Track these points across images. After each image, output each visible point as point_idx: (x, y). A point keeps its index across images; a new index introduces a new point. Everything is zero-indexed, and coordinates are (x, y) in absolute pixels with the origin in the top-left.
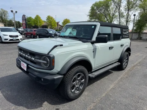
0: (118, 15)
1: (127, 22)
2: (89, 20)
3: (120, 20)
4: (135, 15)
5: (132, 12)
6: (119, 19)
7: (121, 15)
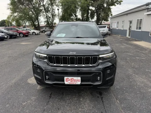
1: (53, 16)
3: (46, 15)
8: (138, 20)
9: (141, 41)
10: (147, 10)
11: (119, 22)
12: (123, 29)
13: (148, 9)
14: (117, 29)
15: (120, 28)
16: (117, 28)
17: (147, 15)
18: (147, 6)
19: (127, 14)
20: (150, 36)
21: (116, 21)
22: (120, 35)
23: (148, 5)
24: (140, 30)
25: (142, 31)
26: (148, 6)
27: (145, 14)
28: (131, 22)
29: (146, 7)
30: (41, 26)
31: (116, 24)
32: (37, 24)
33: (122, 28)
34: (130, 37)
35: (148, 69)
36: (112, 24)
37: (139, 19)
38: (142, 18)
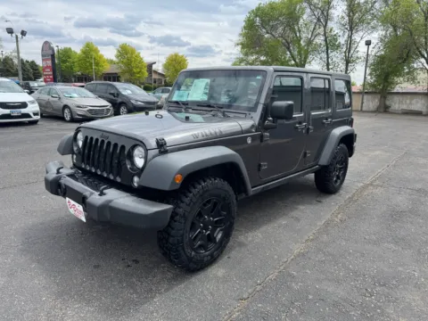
0: (323, 43)
1: (348, 62)
2: (242, 56)
3: (328, 58)
5: (361, 33)
6: (324, 55)
7: (331, 44)
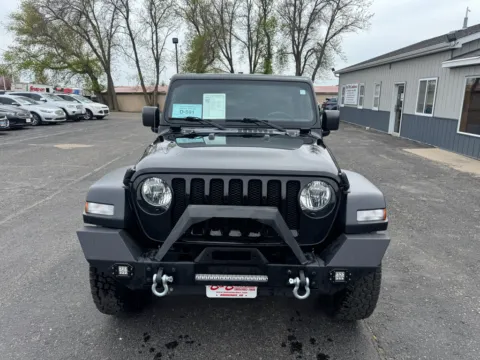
4: (175, 41)
8: (423, 83)
9: (432, 147)
10: (450, 53)
11: (366, 88)
12: (376, 109)
13: (453, 50)
14: (361, 107)
15: (369, 105)
16: (361, 104)
17: (452, 68)
18: (450, 40)
19: (390, 64)
20: (458, 132)
21: (356, 85)
22: (367, 128)
23: (455, 39)
24: (431, 115)
25: (436, 118)
26: (453, 43)
27: (444, 66)
28: (401, 89)
29: (448, 44)
30: (117, 90)
31: (356, 93)
32: (105, 83)
33: (375, 106)
34: (398, 135)
35: (454, 233)
36: (343, 94)
37: (428, 79)
38: (436, 79)
